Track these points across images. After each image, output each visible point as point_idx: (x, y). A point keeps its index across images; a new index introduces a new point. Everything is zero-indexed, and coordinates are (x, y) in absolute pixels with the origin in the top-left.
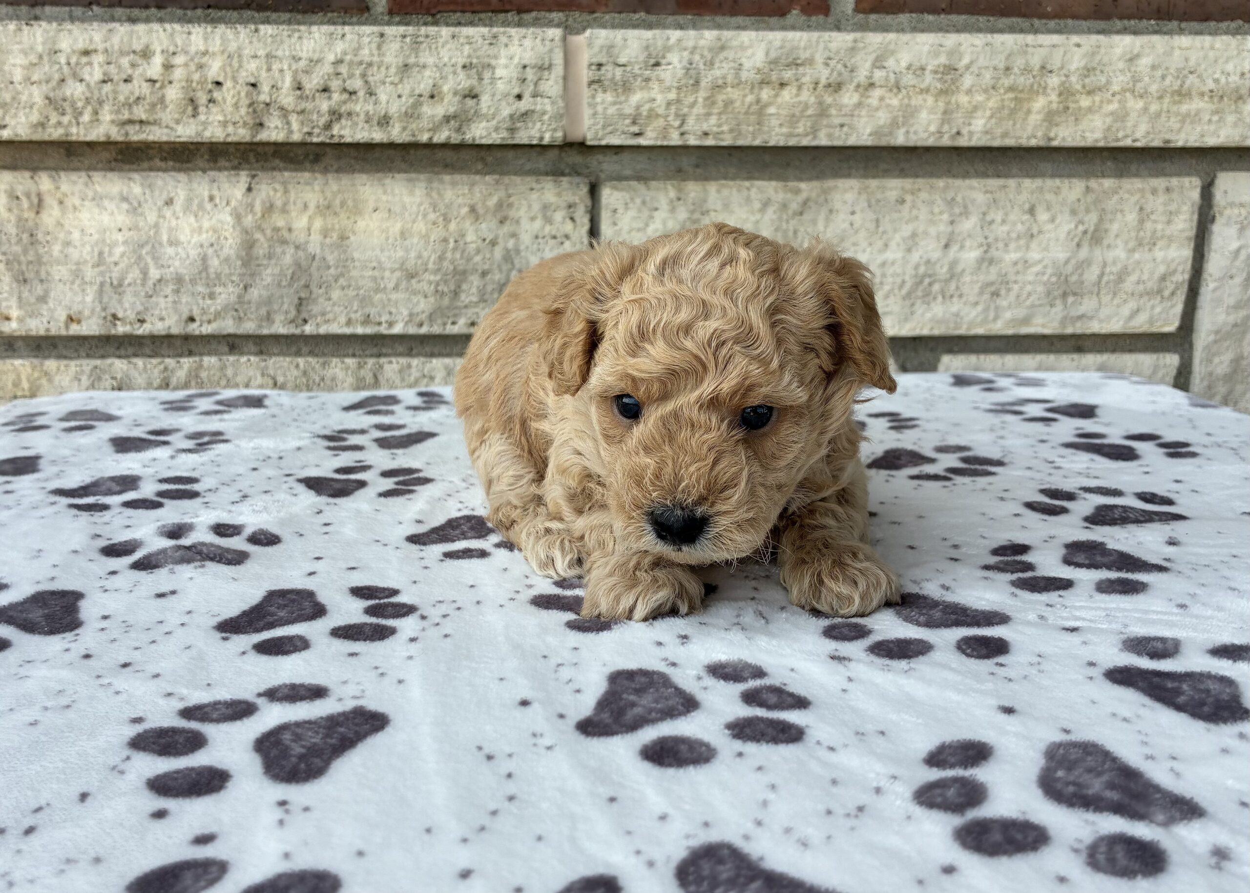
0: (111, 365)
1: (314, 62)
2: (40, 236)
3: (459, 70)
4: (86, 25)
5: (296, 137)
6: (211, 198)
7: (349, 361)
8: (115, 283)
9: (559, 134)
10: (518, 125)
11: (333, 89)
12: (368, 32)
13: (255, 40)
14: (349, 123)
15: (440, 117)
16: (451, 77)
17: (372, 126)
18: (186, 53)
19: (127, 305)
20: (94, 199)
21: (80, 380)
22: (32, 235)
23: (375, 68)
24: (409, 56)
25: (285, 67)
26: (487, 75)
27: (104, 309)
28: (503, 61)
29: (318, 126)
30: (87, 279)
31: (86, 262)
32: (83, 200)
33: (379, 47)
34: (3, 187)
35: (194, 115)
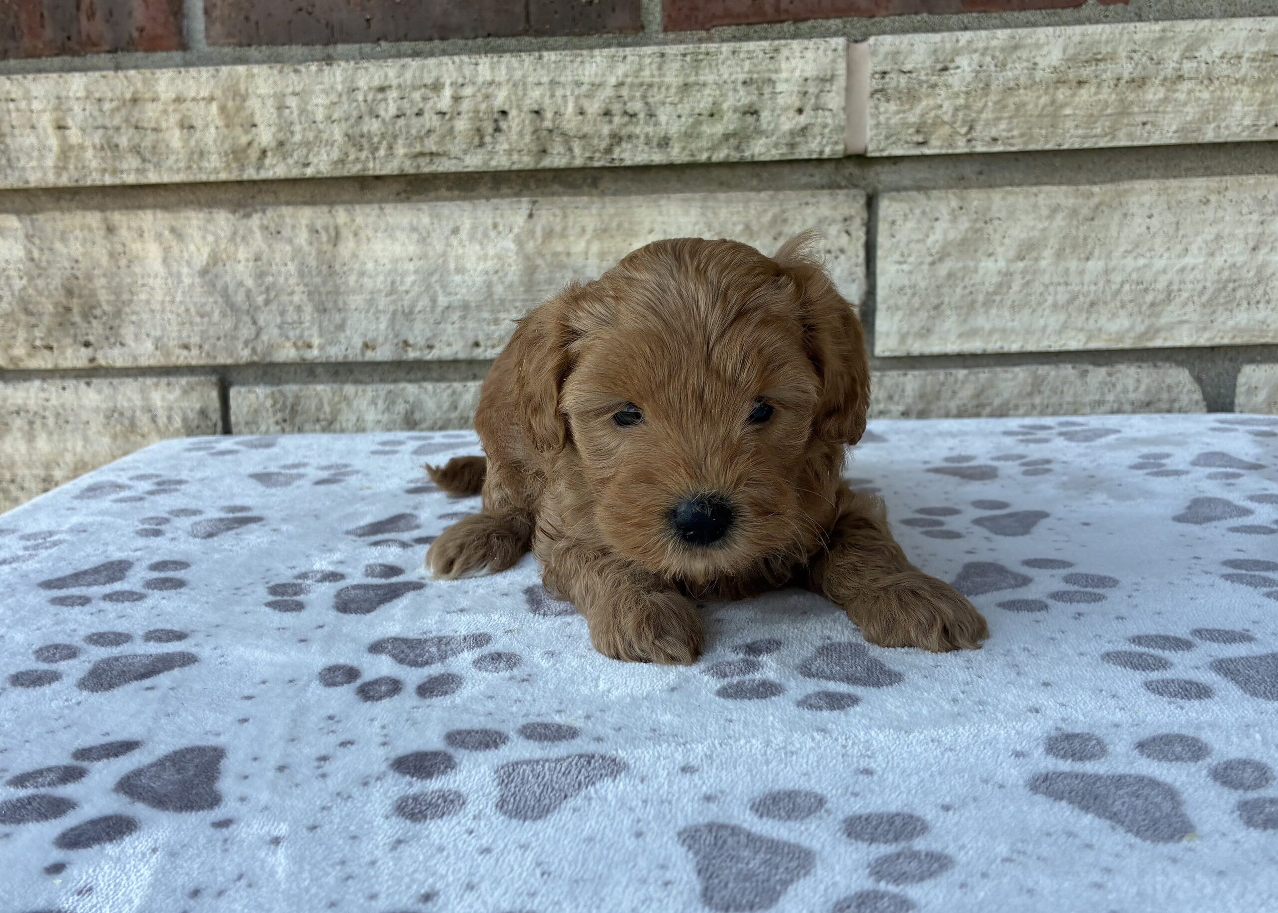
0: (404, 389)
1: (596, 86)
2: (337, 267)
3: (739, 87)
4: (381, 62)
5: (578, 162)
6: (495, 225)
8: (407, 310)
9: (840, 148)
10: (798, 139)
11: (614, 112)
12: (649, 52)
13: (539, 67)
14: (629, 146)
15: (719, 135)
16: (731, 93)
17: (651, 148)
18: (474, 84)
19: (417, 331)
20: (386, 231)
21: (376, 404)
22: (330, 267)
23: (656, 89)
24: (687, 76)
25: (568, 93)
26: (767, 90)
27: (396, 336)
28: (784, 75)
29: (598, 150)
30: (381, 308)
31: (380, 291)
32: (376, 231)
33: (660, 68)
34: (304, 222)
35: (482, 145)
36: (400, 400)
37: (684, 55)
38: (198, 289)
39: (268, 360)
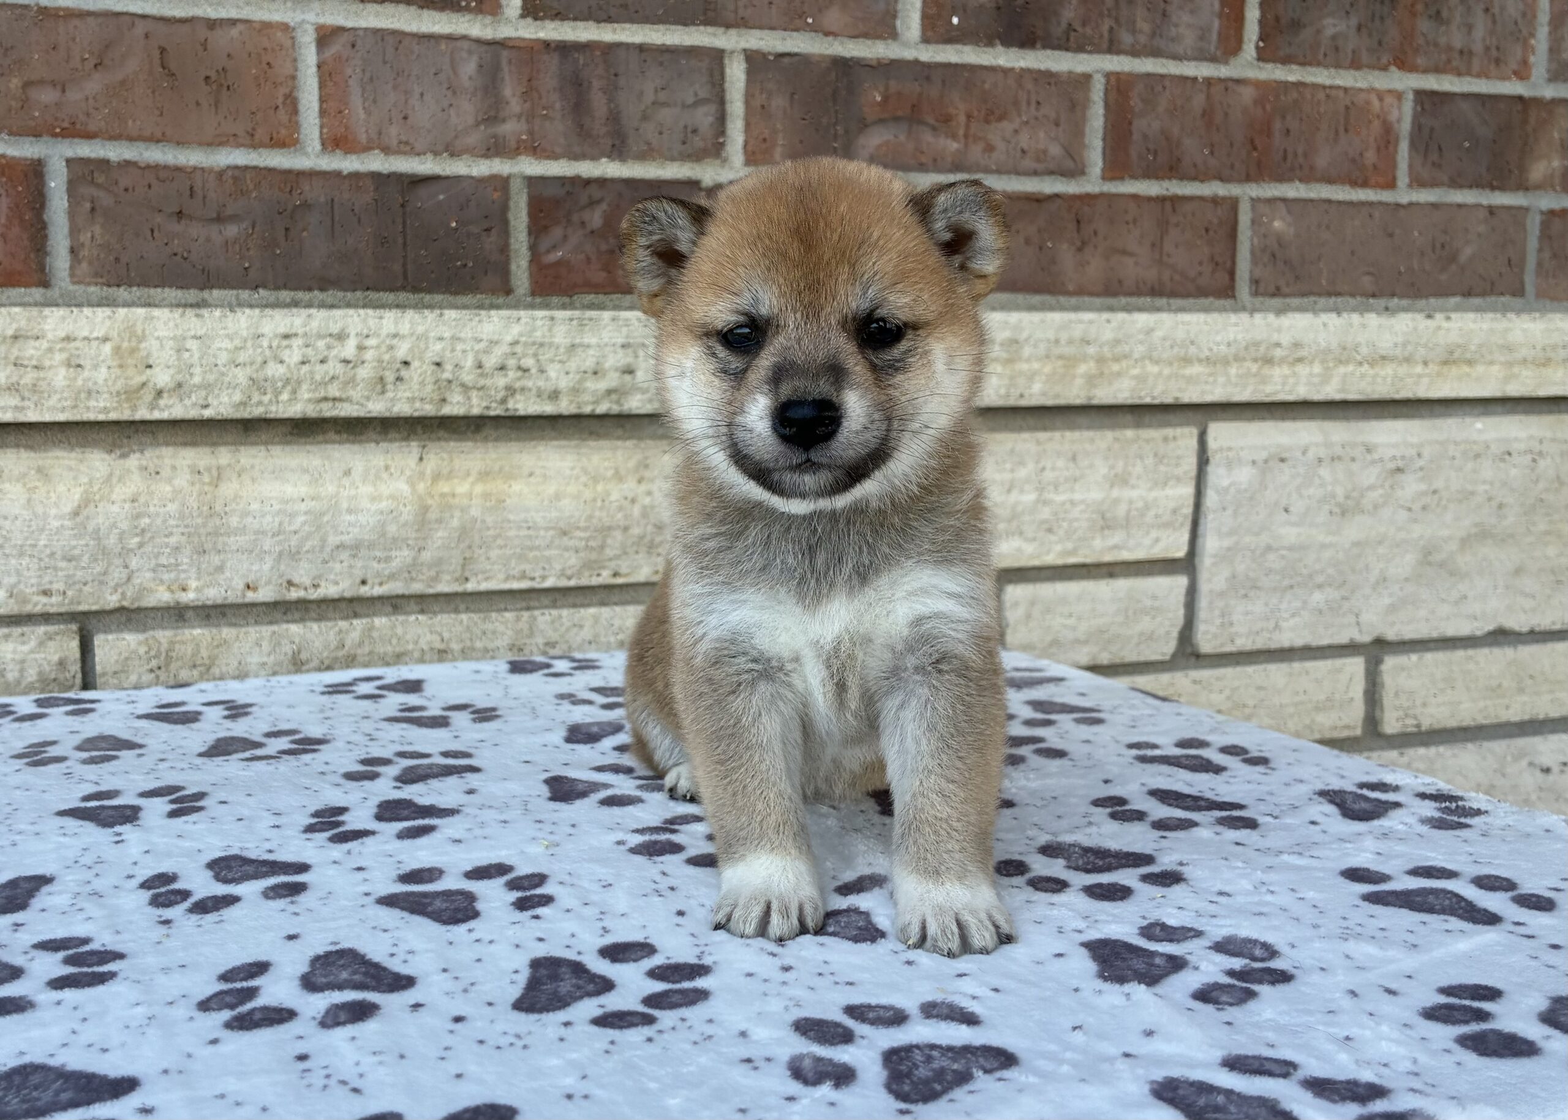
0: (288, 630)
1: (493, 343)
2: (219, 508)
3: (618, 349)
4: (287, 311)
5: (476, 411)
6: (387, 468)
7: (508, 615)
8: (294, 551)
11: (509, 367)
12: (540, 316)
13: (440, 323)
14: (523, 398)
15: (602, 391)
16: (611, 355)
17: (543, 400)
18: (379, 336)
19: (302, 572)
20: (274, 472)
21: (260, 647)
22: (211, 508)
23: (546, 348)
24: (574, 337)
25: (468, 348)
26: (642, 352)
27: (281, 576)
29: (495, 401)
30: (266, 548)
31: (266, 531)
32: (263, 473)
33: (550, 330)
34: (186, 463)
35: (383, 392)
36: (284, 641)
37: (571, 320)
38: (68, 532)
39: (136, 605)
